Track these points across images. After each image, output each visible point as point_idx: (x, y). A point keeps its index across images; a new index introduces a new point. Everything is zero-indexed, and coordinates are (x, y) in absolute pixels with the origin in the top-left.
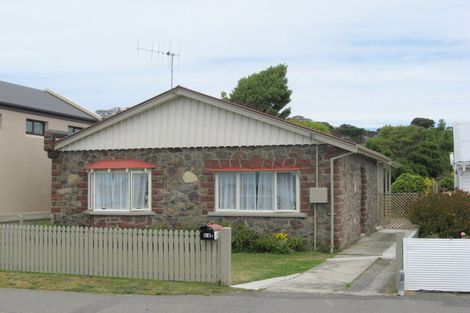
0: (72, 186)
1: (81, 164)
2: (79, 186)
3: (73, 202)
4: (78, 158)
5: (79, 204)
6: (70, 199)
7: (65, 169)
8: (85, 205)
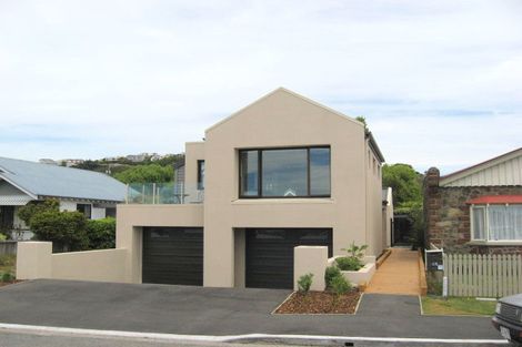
0: (452, 219)
1: (462, 199)
2: (460, 219)
3: (454, 234)
4: (458, 193)
5: (461, 236)
6: (451, 231)
7: (445, 202)
8: (468, 237)
